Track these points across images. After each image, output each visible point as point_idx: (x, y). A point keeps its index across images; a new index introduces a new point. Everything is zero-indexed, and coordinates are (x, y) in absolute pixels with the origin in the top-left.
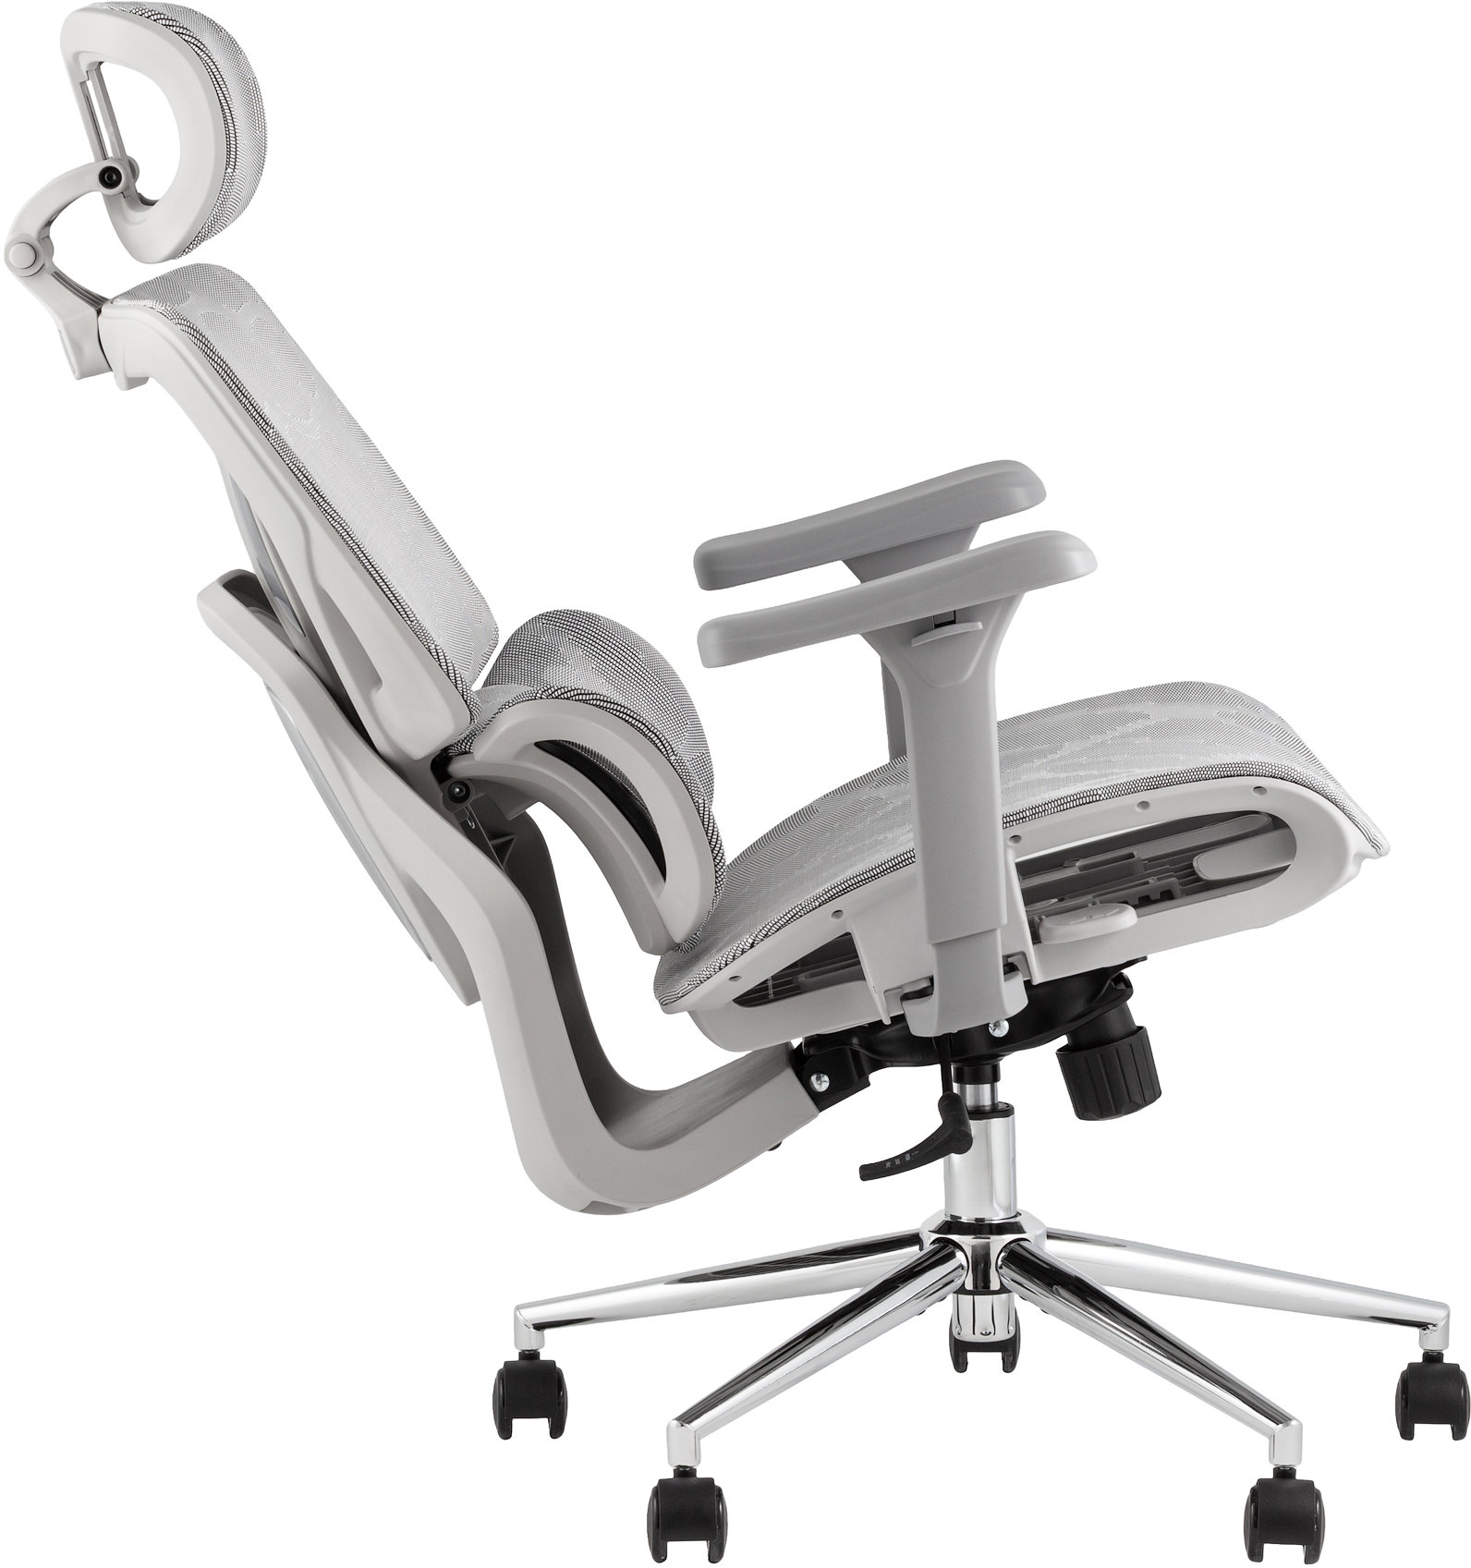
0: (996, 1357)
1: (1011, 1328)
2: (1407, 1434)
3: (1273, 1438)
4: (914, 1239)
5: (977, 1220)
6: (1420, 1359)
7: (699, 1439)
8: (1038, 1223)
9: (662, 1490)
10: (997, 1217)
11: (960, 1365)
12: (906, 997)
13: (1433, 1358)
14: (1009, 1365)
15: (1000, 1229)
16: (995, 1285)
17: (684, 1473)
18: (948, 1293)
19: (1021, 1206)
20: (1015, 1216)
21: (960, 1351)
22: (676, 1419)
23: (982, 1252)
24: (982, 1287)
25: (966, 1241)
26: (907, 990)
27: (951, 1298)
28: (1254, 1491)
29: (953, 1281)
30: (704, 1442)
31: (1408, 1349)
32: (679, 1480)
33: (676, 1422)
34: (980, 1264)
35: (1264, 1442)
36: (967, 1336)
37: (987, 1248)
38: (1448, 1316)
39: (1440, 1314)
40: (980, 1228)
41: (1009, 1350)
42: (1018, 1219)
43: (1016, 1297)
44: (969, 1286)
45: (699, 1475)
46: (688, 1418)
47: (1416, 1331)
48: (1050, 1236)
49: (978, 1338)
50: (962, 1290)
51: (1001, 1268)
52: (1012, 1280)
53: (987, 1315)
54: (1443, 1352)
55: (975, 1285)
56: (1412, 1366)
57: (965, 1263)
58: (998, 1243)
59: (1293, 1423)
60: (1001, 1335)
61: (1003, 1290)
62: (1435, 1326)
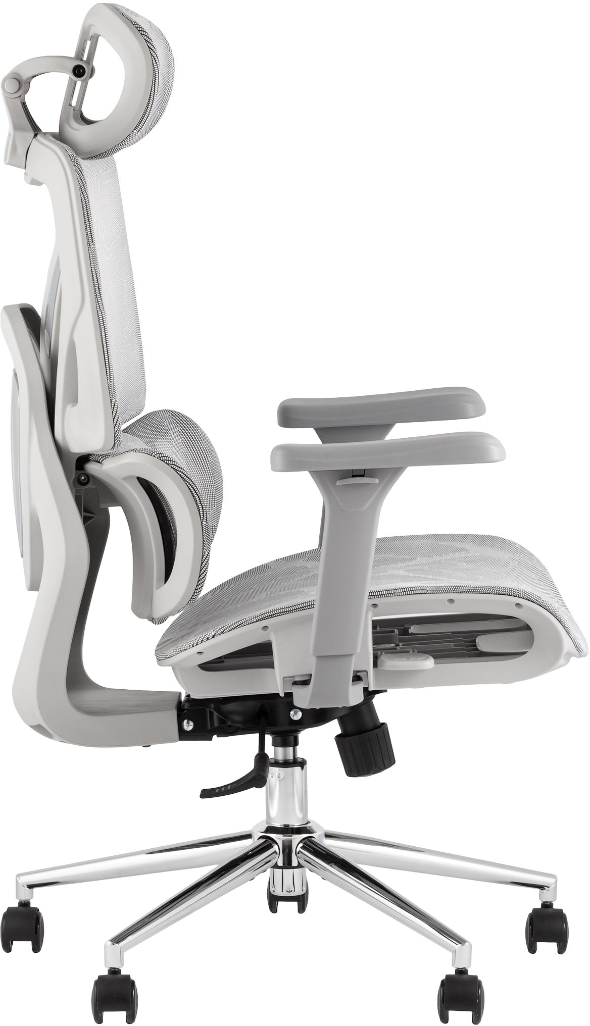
0: (295, 904)
1: (304, 888)
2: (532, 949)
3: (454, 952)
4: (248, 836)
5: (285, 825)
6: (540, 906)
7: (123, 952)
8: (320, 827)
9: (101, 983)
10: (296, 824)
11: (273, 908)
12: (295, 683)
13: (547, 906)
14: (302, 909)
15: (298, 831)
16: (295, 863)
17: (114, 972)
18: (268, 868)
19: (310, 818)
20: (307, 824)
21: (273, 901)
22: (111, 941)
23: (287, 844)
24: (288, 864)
25: (279, 838)
26: (297, 679)
27: (269, 871)
28: (442, 981)
29: (270, 861)
30: (126, 954)
31: (533, 900)
32: (112, 976)
33: (110, 942)
34: (287, 850)
35: (450, 955)
36: (278, 892)
37: (290, 842)
38: (556, 882)
39: (553, 880)
40: (287, 830)
41: (302, 901)
42: (308, 825)
43: (307, 870)
44: (280, 864)
45: (123, 973)
46: (118, 940)
47: (537, 890)
48: (328, 836)
49: (285, 894)
50: (276, 866)
51: (298, 853)
52: (305, 860)
53: (289, 881)
54: (554, 903)
55: (284, 864)
56: (535, 910)
57: (277, 851)
58: (297, 839)
59: (466, 944)
60: (298, 892)
61: (300, 866)
62: (548, 887)
